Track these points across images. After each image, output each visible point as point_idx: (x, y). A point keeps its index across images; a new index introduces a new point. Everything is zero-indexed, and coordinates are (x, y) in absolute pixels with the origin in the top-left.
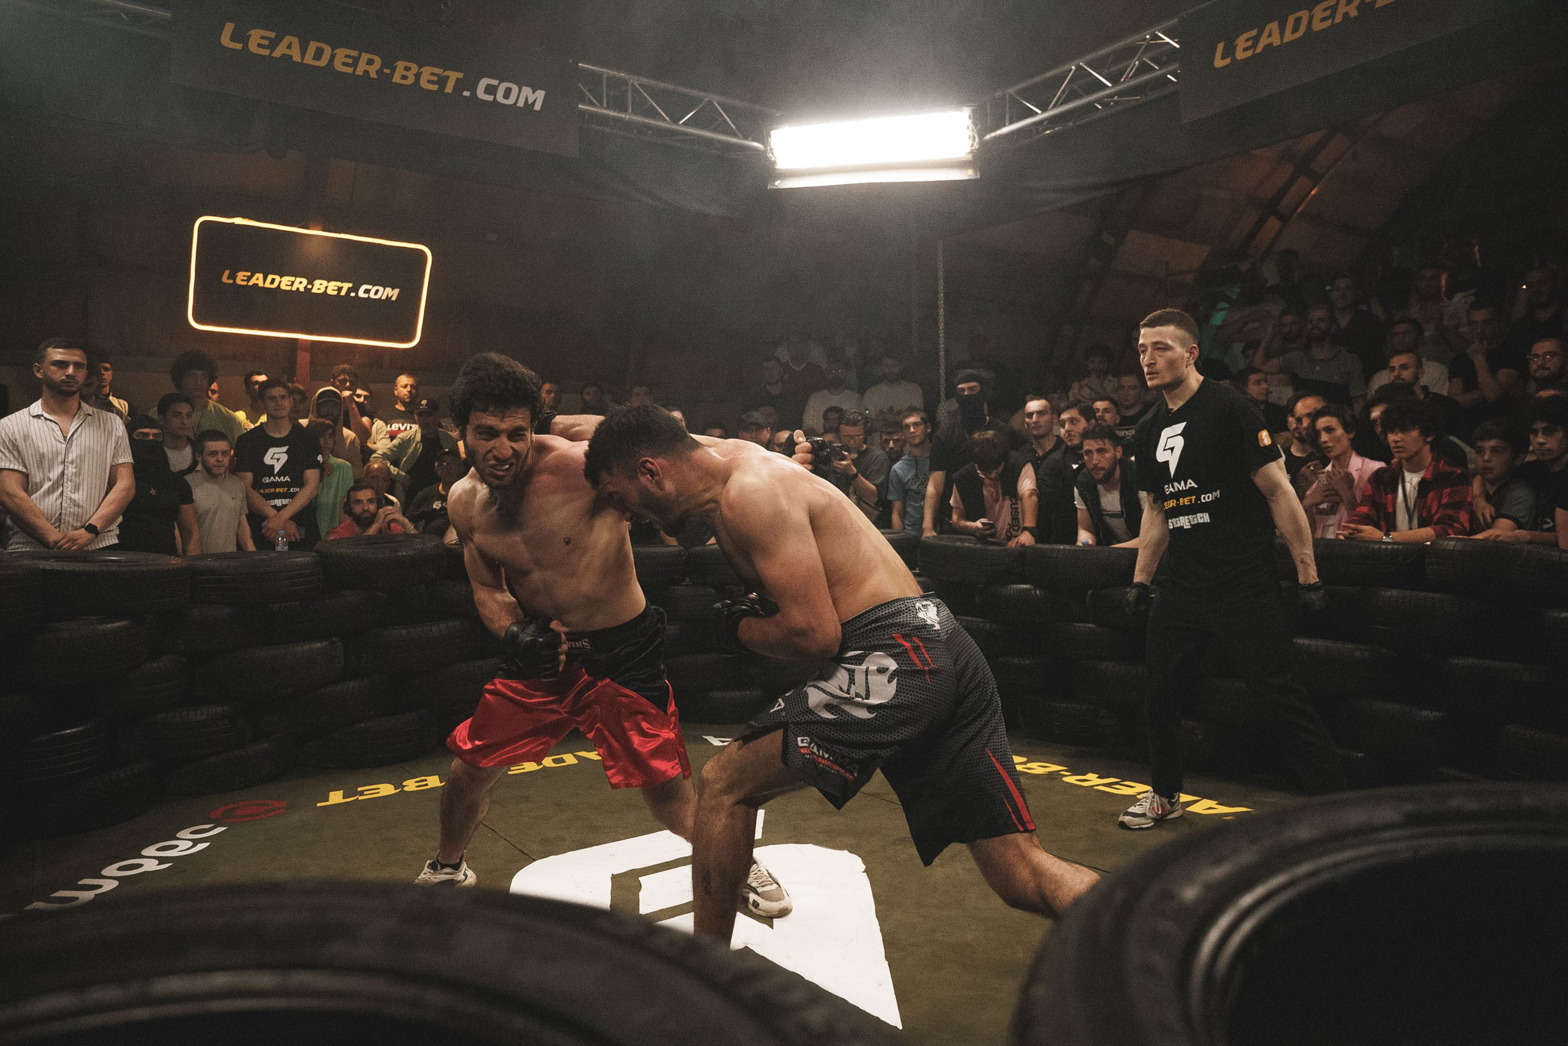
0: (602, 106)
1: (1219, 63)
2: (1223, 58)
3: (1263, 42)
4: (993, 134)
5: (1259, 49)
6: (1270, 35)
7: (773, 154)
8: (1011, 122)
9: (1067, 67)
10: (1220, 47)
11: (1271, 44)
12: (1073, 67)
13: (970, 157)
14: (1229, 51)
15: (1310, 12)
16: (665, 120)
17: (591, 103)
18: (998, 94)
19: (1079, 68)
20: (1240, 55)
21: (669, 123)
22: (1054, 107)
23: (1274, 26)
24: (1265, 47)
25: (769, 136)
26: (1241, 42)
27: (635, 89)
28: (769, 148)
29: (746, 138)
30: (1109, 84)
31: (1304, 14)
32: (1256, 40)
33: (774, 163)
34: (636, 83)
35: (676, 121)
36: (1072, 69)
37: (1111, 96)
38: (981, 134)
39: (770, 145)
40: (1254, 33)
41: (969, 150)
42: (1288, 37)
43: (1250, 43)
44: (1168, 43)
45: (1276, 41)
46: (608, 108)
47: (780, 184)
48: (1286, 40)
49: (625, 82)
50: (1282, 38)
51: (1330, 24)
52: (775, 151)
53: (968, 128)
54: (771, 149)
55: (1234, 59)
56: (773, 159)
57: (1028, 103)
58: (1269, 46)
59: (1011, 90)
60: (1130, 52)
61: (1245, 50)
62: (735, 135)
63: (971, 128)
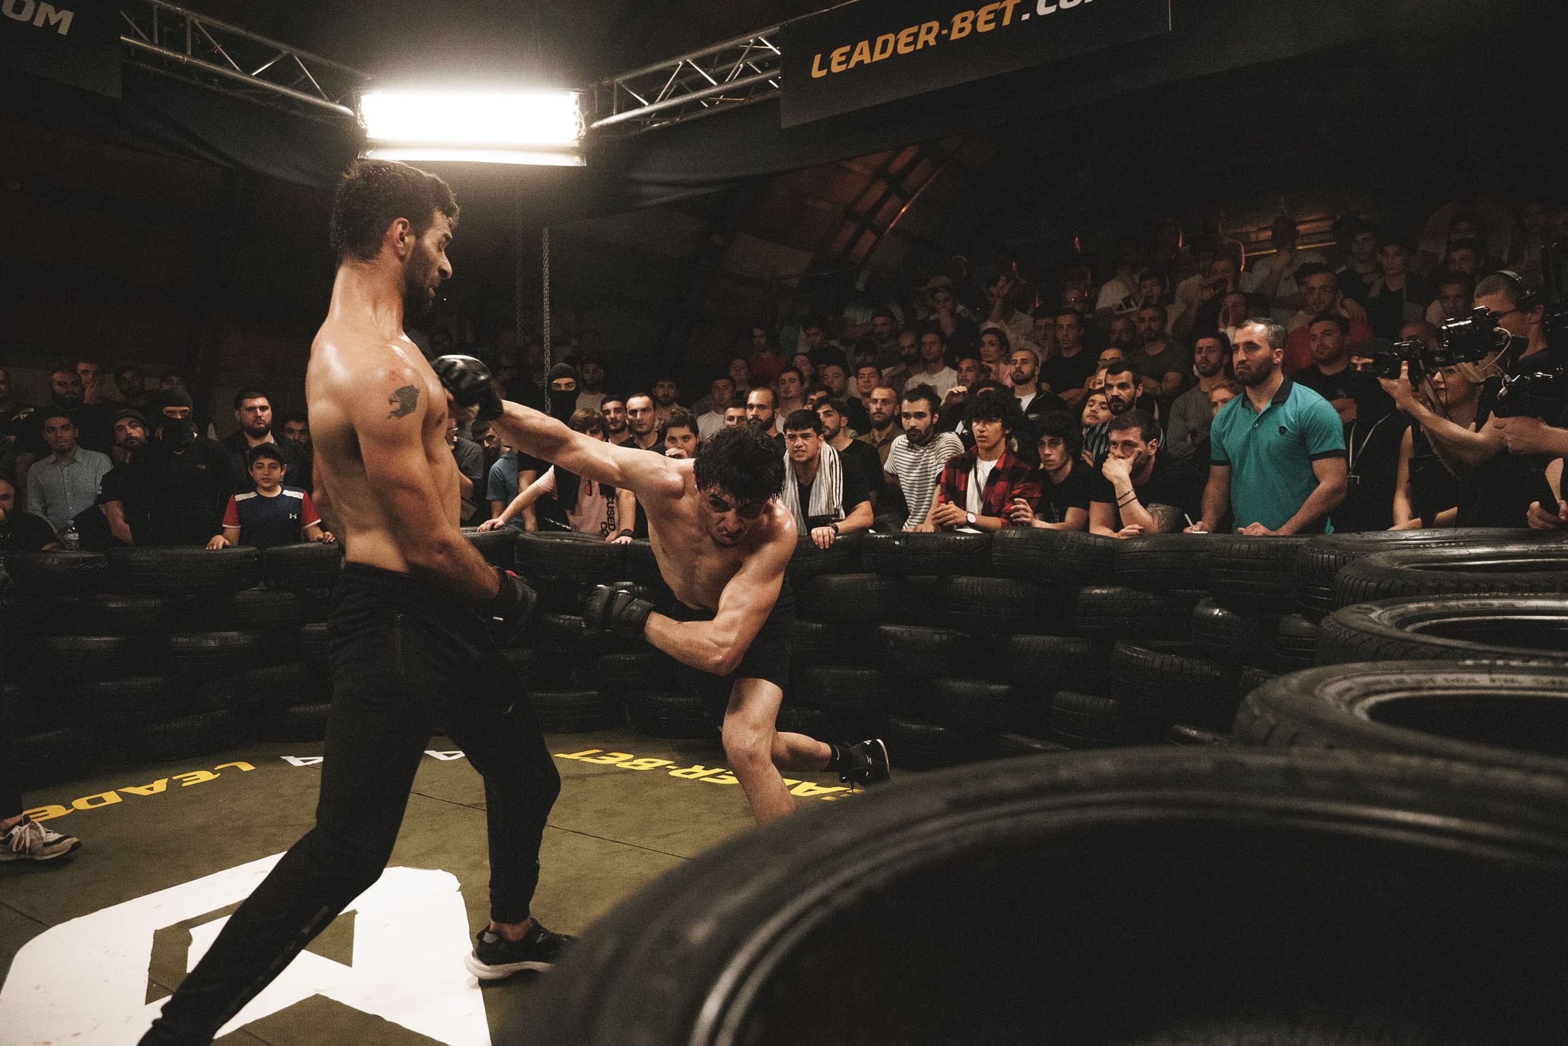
0: (152, 42)
1: (816, 73)
2: (820, 69)
3: (856, 58)
4: (600, 123)
5: (852, 64)
6: (861, 53)
7: (363, 121)
8: (619, 112)
9: (672, 63)
10: (818, 58)
11: (862, 61)
12: (680, 63)
13: (576, 144)
14: (825, 64)
15: (896, 36)
16: (234, 69)
17: (137, 37)
18: (605, 82)
19: (686, 64)
20: (836, 69)
21: (238, 72)
22: (662, 100)
23: (864, 45)
24: (857, 63)
25: (359, 101)
26: (836, 56)
27: (194, 28)
28: (359, 114)
29: (332, 100)
30: (715, 83)
31: (891, 37)
32: (849, 55)
33: (364, 131)
34: (197, 22)
35: (247, 70)
36: (679, 65)
37: (717, 95)
38: (589, 120)
39: (360, 112)
40: (847, 48)
41: (576, 136)
42: (877, 57)
43: (844, 58)
44: (771, 50)
45: (867, 61)
46: (160, 45)
47: (372, 155)
48: (874, 60)
49: (183, 19)
50: (872, 59)
51: (912, 50)
52: (365, 118)
53: (575, 113)
54: (362, 116)
55: (829, 71)
56: (364, 127)
57: (635, 93)
58: (860, 63)
59: (619, 80)
60: (734, 54)
61: (840, 64)
62: (319, 96)
63: (577, 115)
